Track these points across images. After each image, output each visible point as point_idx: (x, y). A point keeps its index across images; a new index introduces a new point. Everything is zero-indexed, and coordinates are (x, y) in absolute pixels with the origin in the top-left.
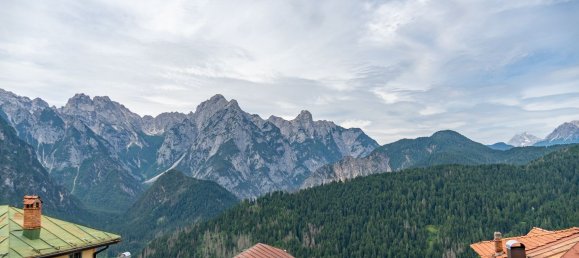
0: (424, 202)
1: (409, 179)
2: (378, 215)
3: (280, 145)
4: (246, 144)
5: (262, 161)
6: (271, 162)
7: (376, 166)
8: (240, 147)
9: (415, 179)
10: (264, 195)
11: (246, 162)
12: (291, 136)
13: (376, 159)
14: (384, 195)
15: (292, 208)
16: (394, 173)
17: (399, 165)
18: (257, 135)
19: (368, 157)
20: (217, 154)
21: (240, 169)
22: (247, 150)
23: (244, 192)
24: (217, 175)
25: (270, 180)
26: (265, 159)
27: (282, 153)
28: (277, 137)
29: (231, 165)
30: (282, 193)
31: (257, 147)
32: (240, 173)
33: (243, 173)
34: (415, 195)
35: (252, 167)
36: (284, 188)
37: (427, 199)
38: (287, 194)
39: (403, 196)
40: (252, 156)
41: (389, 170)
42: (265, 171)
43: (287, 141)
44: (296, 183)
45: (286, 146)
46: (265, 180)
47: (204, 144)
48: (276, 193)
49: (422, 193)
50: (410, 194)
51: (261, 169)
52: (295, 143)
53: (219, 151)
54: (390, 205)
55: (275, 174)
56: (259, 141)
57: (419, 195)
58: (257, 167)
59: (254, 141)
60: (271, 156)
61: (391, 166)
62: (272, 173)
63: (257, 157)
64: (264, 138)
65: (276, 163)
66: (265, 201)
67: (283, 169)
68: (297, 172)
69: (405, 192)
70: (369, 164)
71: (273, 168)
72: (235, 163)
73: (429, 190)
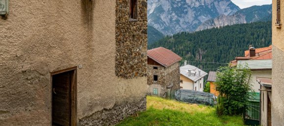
0: (263, 40)
1: (256, 27)
2: (237, 45)
3: (186, 8)
4: (168, 8)
5: (176, 16)
6: (181, 17)
7: (238, 20)
8: (165, 9)
9: (259, 28)
10: (177, 33)
11: (168, 16)
12: (192, 3)
13: (238, 16)
14: (241, 35)
15: (191, 40)
16: (247, 24)
17: (251, 20)
18: (174, 3)
19: (233, 15)
20: (153, 13)
21: (165, 20)
22: (169, 11)
23: (167, 32)
24: (153, 23)
25: (180, 26)
26: (178, 15)
27: (187, 12)
28: (184, 4)
29: (160, 19)
30: (186, 33)
31: (174, 9)
32: (164, 22)
33: (166, 23)
34: (258, 36)
35: (171, 20)
36: (187, 31)
37: (265, 39)
38: (189, 34)
39: (252, 37)
40: (171, 14)
41: (245, 22)
42: (178, 21)
43: (189, 6)
44: (194, 28)
45: (189, 9)
46: (177, 26)
48: (183, 33)
49: (263, 35)
50: (256, 36)
51: (176, 20)
52: (194, 7)
54: (244, 41)
55: (183, 23)
56: (175, 6)
57: (260, 37)
58: (174, 20)
59: (172, 6)
60: (181, 13)
61: (246, 20)
62: (181, 23)
63: (174, 14)
64: (177, 4)
65: (184, 17)
66: (177, 36)
67: (187, 21)
68: (194, 22)
69: (253, 34)
70: (234, 19)
71: (182, 20)
72: (162, 17)
73: (267, 34)
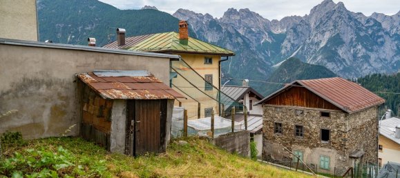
3: (382, 36)
4: (350, 37)
5: (364, 50)
6: (372, 50)
8: (345, 39)
10: (364, 76)
11: (350, 51)
12: (392, 28)
15: (389, 87)
18: (360, 29)
20: (326, 46)
21: (344, 57)
22: (351, 42)
23: (347, 74)
24: (325, 61)
25: (370, 65)
26: (367, 49)
27: (382, 43)
28: (379, 31)
29: (337, 54)
30: (380, 75)
31: (360, 39)
32: (344, 60)
33: (347, 60)
35: (355, 56)
36: (383, 72)
38: (385, 76)
40: (355, 47)
42: (366, 58)
43: (387, 33)
44: (394, 68)
45: (387, 38)
46: (366, 65)
47: (316, 38)
48: (375, 75)
51: (362, 57)
52: (396, 34)
53: (327, 43)
55: (375, 61)
56: (362, 34)
58: (359, 55)
59: (357, 34)
60: (372, 45)
62: (372, 60)
63: (360, 47)
64: (366, 31)
65: (377, 51)
66: (365, 81)
67: (383, 57)
68: (396, 59)
71: (373, 56)
72: (340, 52)
